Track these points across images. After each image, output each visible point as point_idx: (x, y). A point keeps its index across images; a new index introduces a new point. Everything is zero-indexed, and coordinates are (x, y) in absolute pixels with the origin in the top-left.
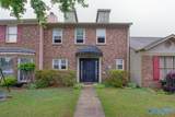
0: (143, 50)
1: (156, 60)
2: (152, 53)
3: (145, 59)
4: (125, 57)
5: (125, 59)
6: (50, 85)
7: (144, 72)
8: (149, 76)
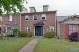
8: (64, 34)
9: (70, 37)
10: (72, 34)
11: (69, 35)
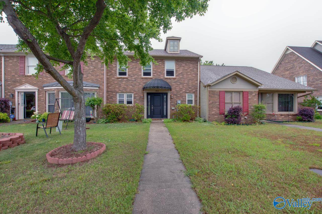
0: (209, 86)
1: (222, 94)
2: (218, 88)
3: (212, 94)
4: (196, 91)
5: (195, 93)
6: (119, 120)
7: (211, 108)
8: (216, 110)
9: (226, 116)
10: (230, 112)
11: (226, 113)
